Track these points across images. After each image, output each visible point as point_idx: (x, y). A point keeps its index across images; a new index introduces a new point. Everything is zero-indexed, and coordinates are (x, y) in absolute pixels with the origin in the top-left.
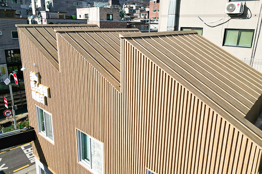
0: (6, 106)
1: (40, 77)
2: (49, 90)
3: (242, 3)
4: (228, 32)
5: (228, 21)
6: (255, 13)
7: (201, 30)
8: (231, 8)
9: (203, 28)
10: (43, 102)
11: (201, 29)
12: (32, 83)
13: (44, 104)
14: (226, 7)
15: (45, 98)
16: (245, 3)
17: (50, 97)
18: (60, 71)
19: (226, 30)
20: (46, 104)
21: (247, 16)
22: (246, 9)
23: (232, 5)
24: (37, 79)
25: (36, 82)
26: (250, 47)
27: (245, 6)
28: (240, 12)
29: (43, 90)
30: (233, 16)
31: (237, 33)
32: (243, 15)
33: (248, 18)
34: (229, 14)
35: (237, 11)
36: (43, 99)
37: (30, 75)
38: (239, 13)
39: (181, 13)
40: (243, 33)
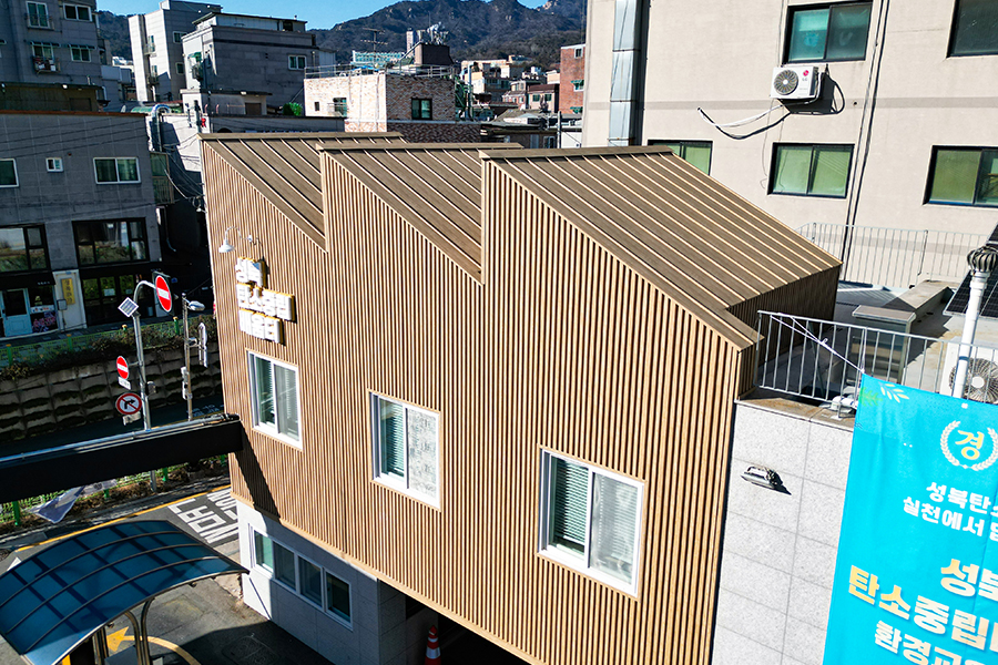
0: (123, 382)
1: (266, 270)
2: (293, 302)
3: (816, 69)
4: (784, 152)
5: (782, 119)
6: (855, 97)
7: (707, 147)
8: (785, 82)
9: (711, 142)
10: (275, 337)
11: (708, 144)
12: (242, 291)
13: (277, 341)
14: (773, 81)
15: (282, 325)
16: (827, 69)
17: (294, 319)
18: (328, 249)
19: (776, 146)
20: (283, 341)
21: (833, 106)
22: (826, 85)
23: (790, 75)
24: (256, 275)
25: (252, 284)
26: (844, 195)
27: (826, 77)
28: (812, 93)
29: (277, 303)
30: (795, 106)
31: (807, 154)
32: (822, 101)
33: (836, 112)
34: (785, 102)
35: (803, 91)
36: (275, 329)
37: (237, 268)
38: (809, 96)
39: (648, 98)
40: (823, 155)
